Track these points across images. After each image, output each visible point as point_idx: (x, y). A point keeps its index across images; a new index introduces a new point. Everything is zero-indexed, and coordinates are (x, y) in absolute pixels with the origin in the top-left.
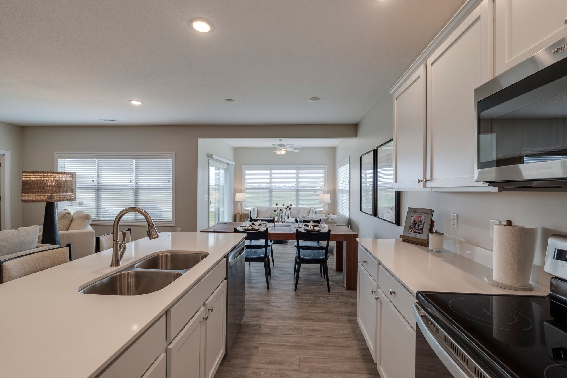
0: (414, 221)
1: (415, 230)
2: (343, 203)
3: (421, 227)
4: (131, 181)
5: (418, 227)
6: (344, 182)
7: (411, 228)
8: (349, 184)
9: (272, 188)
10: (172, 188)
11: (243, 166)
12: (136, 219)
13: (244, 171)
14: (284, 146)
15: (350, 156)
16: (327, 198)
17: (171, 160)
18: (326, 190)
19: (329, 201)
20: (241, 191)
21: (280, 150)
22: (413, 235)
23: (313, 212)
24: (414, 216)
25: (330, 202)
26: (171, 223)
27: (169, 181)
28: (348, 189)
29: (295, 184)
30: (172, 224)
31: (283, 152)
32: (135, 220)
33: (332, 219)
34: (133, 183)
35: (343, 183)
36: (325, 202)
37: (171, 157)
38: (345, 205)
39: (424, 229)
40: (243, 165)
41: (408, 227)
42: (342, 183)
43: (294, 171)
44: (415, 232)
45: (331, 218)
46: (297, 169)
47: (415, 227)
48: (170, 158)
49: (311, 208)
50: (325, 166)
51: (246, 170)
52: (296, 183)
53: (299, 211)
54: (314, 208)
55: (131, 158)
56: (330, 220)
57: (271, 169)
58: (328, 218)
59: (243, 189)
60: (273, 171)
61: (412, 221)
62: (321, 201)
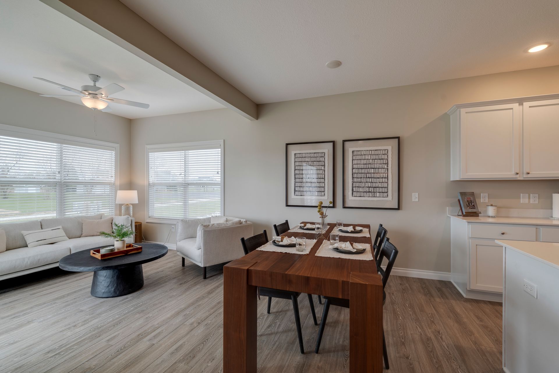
0: (468, 201)
1: (471, 207)
3: (473, 204)
5: (471, 204)
7: (468, 206)
8: (218, 175)
18: (118, 183)
21: (95, 98)
22: (471, 210)
24: (466, 198)
31: (101, 105)
39: (475, 205)
41: (466, 206)
44: (471, 208)
47: (470, 205)
50: (117, 146)
61: (466, 201)
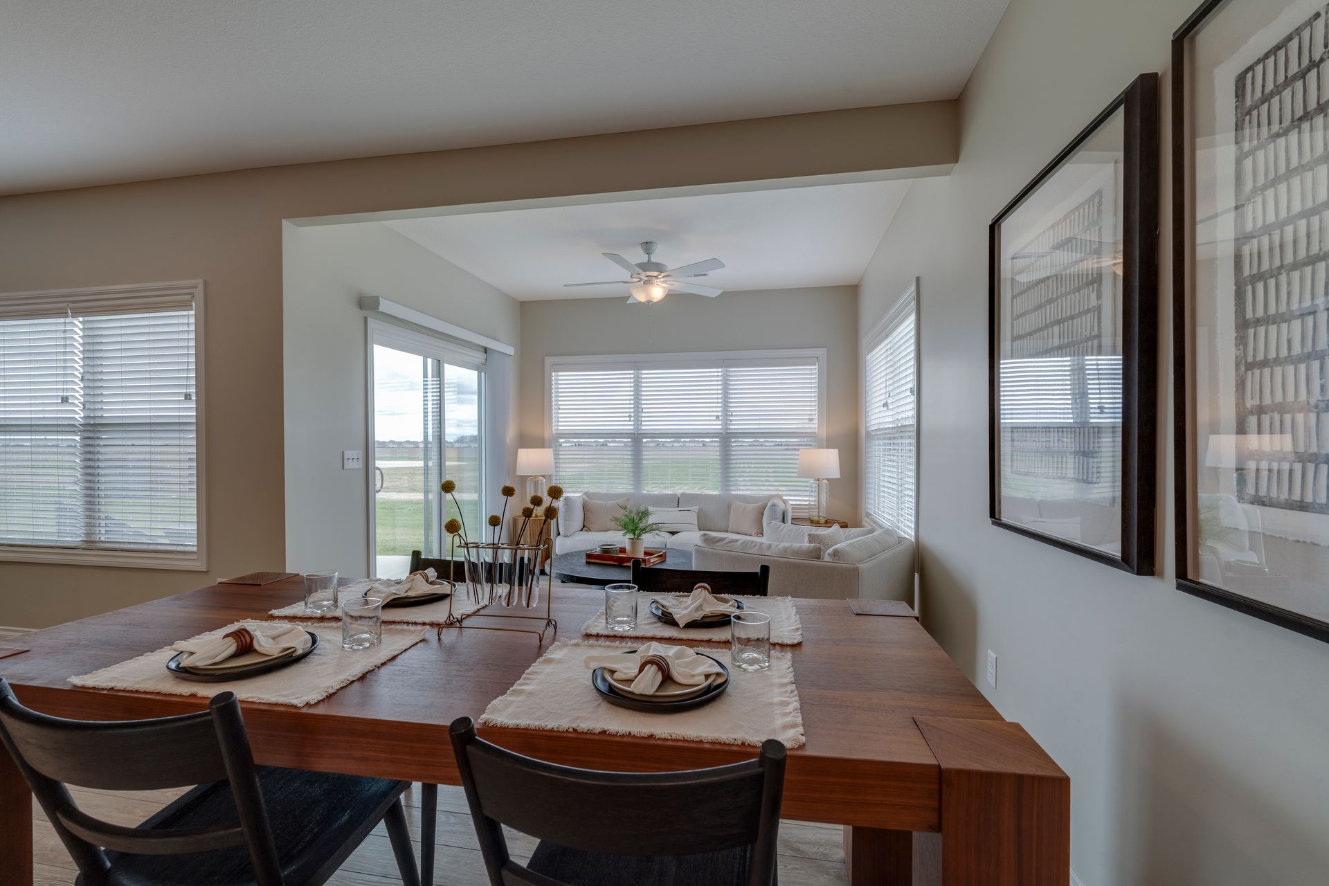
2: (886, 484)
4: (65, 400)
6: (890, 401)
8: (913, 398)
9: (640, 432)
10: (197, 424)
11: (549, 361)
12: (89, 539)
13: (551, 376)
14: (659, 268)
15: (918, 279)
16: (829, 461)
17: (193, 312)
18: (824, 433)
19: (835, 473)
20: (540, 443)
21: (648, 282)
23: (775, 511)
25: (839, 476)
26: (195, 557)
27: (188, 397)
28: (913, 422)
29: (717, 417)
30: (198, 564)
31: (657, 292)
32: (85, 546)
33: (836, 554)
34: (74, 404)
35: (886, 405)
36: (821, 477)
37: (191, 301)
38: (895, 487)
40: (546, 358)
42: (882, 403)
43: (716, 373)
45: (830, 550)
46: (725, 364)
48: (187, 306)
49: (771, 497)
50: (822, 352)
51: (560, 374)
52: (720, 414)
53: (729, 507)
54: (780, 497)
55: (61, 313)
56: (827, 558)
57: (638, 366)
58: (819, 549)
59: (547, 434)
60: (646, 373)
62: (806, 473)
